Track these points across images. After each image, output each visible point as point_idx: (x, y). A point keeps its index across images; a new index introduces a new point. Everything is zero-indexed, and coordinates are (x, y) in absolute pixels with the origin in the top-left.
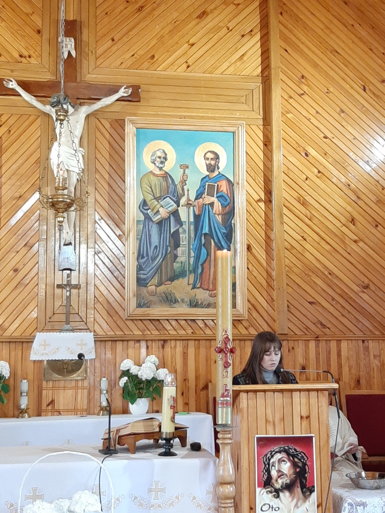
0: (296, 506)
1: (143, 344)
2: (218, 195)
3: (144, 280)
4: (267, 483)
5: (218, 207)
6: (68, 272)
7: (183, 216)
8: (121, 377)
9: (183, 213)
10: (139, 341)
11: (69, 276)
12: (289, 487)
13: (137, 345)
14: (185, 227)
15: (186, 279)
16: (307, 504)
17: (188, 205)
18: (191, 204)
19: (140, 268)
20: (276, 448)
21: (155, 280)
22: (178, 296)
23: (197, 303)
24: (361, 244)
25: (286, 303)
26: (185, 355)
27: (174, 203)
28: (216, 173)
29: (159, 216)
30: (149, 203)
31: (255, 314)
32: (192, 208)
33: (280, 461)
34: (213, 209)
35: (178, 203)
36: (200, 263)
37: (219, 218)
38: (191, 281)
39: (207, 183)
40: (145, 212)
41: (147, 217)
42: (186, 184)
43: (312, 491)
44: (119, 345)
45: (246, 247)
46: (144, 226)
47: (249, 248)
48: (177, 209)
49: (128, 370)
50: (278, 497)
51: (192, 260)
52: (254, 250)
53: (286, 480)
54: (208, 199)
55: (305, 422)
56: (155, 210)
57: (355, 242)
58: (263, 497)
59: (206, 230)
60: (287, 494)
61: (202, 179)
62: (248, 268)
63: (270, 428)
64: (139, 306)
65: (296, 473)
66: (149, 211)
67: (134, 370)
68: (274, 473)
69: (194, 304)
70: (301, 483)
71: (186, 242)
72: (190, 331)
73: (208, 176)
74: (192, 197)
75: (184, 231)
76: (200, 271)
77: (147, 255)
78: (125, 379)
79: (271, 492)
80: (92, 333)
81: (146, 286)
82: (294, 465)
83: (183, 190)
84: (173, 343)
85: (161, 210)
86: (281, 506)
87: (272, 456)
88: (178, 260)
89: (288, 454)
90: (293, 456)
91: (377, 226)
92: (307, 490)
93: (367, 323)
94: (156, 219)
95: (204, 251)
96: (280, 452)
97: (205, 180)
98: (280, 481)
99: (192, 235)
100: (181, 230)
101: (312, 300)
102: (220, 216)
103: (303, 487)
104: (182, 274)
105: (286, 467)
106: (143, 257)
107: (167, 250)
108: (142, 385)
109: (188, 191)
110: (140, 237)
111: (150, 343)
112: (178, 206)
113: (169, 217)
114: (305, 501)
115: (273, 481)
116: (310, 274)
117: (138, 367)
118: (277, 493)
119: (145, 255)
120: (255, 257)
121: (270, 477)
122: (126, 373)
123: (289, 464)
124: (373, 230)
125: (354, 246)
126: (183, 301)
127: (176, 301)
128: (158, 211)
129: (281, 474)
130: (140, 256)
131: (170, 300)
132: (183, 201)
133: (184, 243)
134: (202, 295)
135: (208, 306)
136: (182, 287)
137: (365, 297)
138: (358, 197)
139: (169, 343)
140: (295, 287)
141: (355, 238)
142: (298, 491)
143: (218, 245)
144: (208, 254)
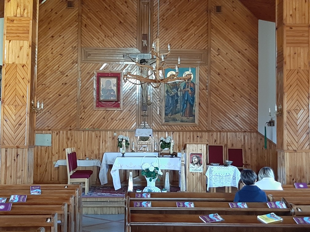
0: (198, 167)
1: (167, 133)
2: (190, 87)
3: (167, 114)
4: (192, 162)
5: (190, 91)
6: (145, 111)
7: (179, 95)
8: (160, 142)
9: (179, 93)
11: (145, 112)
12: (197, 164)
13: (165, 133)
16: (200, 167)
19: (166, 110)
20: (194, 156)
21: (170, 114)
22: (177, 119)
23: (183, 121)
24: (236, 103)
25: (210, 121)
26: (179, 136)
27: (176, 90)
30: (169, 90)
31: (201, 124)
32: (182, 92)
33: (195, 158)
34: (188, 92)
35: (177, 90)
36: (184, 109)
37: (190, 95)
38: (181, 114)
39: (187, 84)
41: (168, 95)
44: (160, 133)
46: (167, 98)
47: (199, 104)
49: (162, 140)
50: (194, 165)
52: (201, 105)
53: (196, 162)
54: (187, 89)
56: (171, 93)
58: (191, 165)
59: (186, 99)
60: (196, 165)
61: (185, 83)
62: (199, 110)
63: (193, 151)
64: (165, 121)
65: (198, 161)
66: (169, 93)
67: (164, 140)
68: (194, 161)
69: (182, 121)
71: (180, 103)
72: (181, 129)
76: (184, 111)
77: (168, 106)
78: (161, 142)
80: (152, 130)
81: (167, 116)
82: (198, 159)
83: (179, 86)
84: (176, 132)
89: (197, 157)
90: (198, 157)
92: (201, 164)
93: (237, 128)
94: (171, 95)
95: (185, 105)
99: (182, 100)
100: (178, 99)
101: (219, 120)
103: (200, 163)
104: (178, 112)
105: (196, 160)
106: (167, 107)
107: (174, 105)
108: (166, 144)
110: (166, 101)
112: (178, 91)
113: (175, 95)
116: (219, 112)
117: (165, 139)
120: (201, 107)
121: (193, 161)
122: (162, 141)
123: (197, 159)
124: (240, 98)
125: (233, 103)
126: (179, 120)
129: (195, 161)
130: (166, 106)
131: (175, 120)
132: (179, 90)
133: (179, 102)
134: (185, 118)
135: (186, 122)
136: (178, 116)
137: (236, 119)
138: (235, 88)
139: (174, 132)
140: (214, 116)
141: (234, 101)
142: (199, 164)
143: (190, 103)
144: (187, 106)
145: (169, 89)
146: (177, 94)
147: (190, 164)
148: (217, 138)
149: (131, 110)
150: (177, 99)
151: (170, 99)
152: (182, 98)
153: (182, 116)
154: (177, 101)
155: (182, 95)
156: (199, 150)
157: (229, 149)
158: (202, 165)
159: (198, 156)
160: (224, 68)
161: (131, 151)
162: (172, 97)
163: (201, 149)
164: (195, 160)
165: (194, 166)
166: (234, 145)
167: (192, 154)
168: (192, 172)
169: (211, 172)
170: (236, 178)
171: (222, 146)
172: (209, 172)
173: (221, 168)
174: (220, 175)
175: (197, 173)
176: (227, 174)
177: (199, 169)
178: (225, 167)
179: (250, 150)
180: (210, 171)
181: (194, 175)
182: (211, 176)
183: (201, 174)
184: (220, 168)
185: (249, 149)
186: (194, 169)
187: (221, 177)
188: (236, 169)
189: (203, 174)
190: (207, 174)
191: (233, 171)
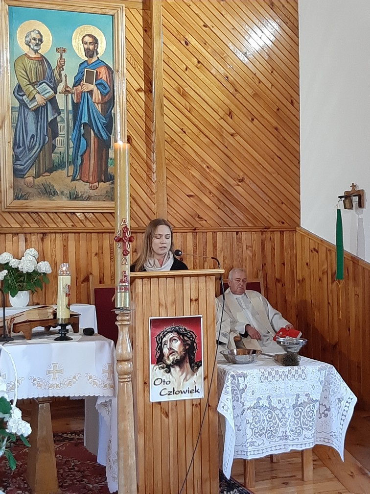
0: (186, 379)
1: (22, 237)
2: (97, 83)
3: (21, 170)
4: (160, 360)
5: (97, 95)
9: (60, 100)
10: (16, 234)
12: (179, 363)
13: (15, 238)
14: (64, 115)
15: (65, 171)
16: (195, 377)
17: (66, 92)
18: (69, 91)
19: (16, 159)
20: (168, 328)
21: (33, 172)
22: (57, 189)
23: (77, 195)
24: (238, 137)
25: (166, 196)
26: (65, 247)
27: (51, 90)
28: (95, 59)
29: (35, 103)
30: (24, 89)
32: (70, 95)
33: (171, 340)
34: (92, 98)
35: (54, 90)
36: (80, 154)
37: (99, 108)
38: (71, 173)
39: (86, 69)
40: (21, 98)
42: (63, 69)
43: (199, 366)
45: (126, 139)
46: (20, 114)
47: (129, 139)
48: (55, 97)
49: (8, 263)
50: (169, 372)
51: (71, 150)
52: (134, 142)
53: (177, 357)
54: (88, 87)
55: (194, 304)
56: (31, 97)
57: (232, 135)
58: (156, 371)
59: (85, 119)
60: (178, 369)
61: (81, 65)
63: (163, 311)
65: (185, 350)
66: (24, 97)
67: (14, 263)
68: (166, 351)
69: (74, 197)
70: (190, 358)
71: (64, 132)
72: (70, 224)
73: (87, 61)
74: (70, 84)
75: (63, 120)
76: (79, 162)
77: (24, 144)
78: (4, 272)
79: (163, 368)
81: (23, 178)
84: (53, 236)
85: (37, 96)
86: (172, 380)
87: (165, 336)
88: (56, 150)
90: (184, 335)
91: (253, 119)
92: (195, 365)
93: (241, 216)
94: (32, 106)
96: (171, 332)
97: (83, 66)
98: (171, 358)
99: (71, 125)
100: (59, 119)
101: (191, 193)
102: (100, 105)
103: (191, 362)
104: (61, 166)
105: (177, 345)
106: (19, 147)
107: (44, 139)
109: (66, 76)
110: (15, 125)
111: (28, 236)
112: (56, 93)
113: (46, 105)
114: (193, 375)
115: (165, 358)
117: (17, 261)
118: (168, 369)
119: (21, 145)
120: (136, 148)
121: (162, 354)
123: (179, 342)
124: (249, 124)
126: (62, 193)
127: (55, 193)
128: (34, 98)
129: (172, 351)
130: (16, 145)
131: (48, 192)
133: (62, 131)
134: (81, 187)
135: (89, 198)
136: (61, 179)
137: (239, 189)
138: (236, 90)
140: (175, 181)
142: (187, 365)
144: (88, 145)
145: (25, 83)
146: (53, 101)
148: (185, 248)
150: (55, 120)
153: (74, 180)
156: (187, 302)
158: (201, 370)
159: (183, 328)
163: (194, 298)
164: (170, 349)
177: (189, 385)
180: (233, 390)
181: (167, 415)
182: (239, 412)
183: (197, 404)
186: (169, 388)
190: (226, 406)
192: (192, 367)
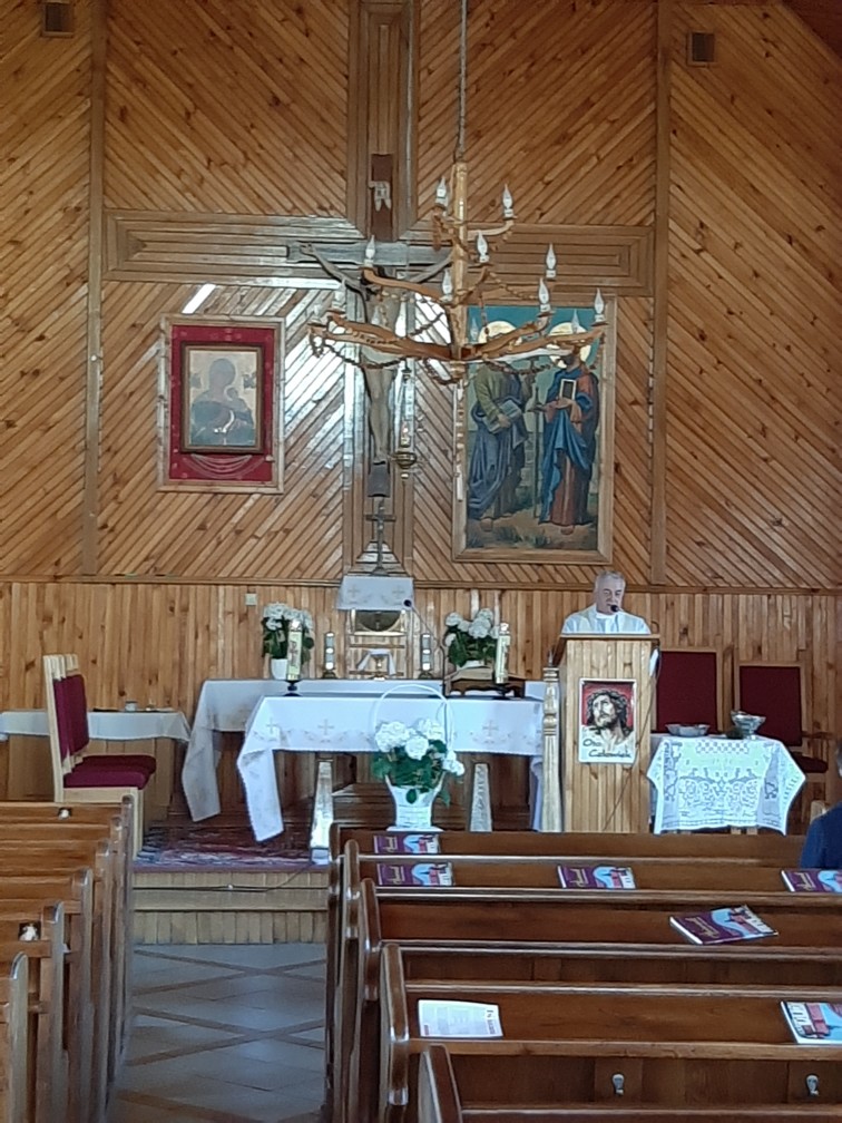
0: (616, 743)
1: (475, 594)
2: (579, 395)
3: (477, 510)
4: (590, 721)
5: (576, 412)
6: (380, 498)
7: (530, 426)
8: (446, 635)
9: (529, 419)
10: (469, 590)
11: (381, 504)
12: (610, 726)
13: (467, 594)
14: (532, 438)
15: (531, 510)
16: (626, 742)
17: (536, 410)
18: (540, 410)
19: (471, 495)
20: (600, 691)
21: (491, 512)
22: (521, 533)
23: (545, 541)
24: (773, 463)
25: (665, 543)
26: (529, 610)
27: (517, 407)
30: (484, 408)
31: (623, 558)
33: (603, 702)
34: (569, 415)
35: (522, 406)
36: (551, 488)
37: (578, 428)
39: (563, 380)
40: (480, 419)
41: (481, 424)
43: (631, 730)
44: (444, 595)
45: (613, 466)
46: (478, 440)
47: (617, 467)
49: (456, 626)
50: (599, 733)
52: (624, 471)
53: (608, 720)
54: (563, 403)
55: (627, 669)
56: (493, 418)
57: (765, 460)
58: (586, 733)
59: (559, 444)
60: (608, 731)
61: (557, 374)
62: (615, 496)
63: (595, 673)
64: (469, 545)
65: (616, 713)
66: (484, 419)
67: (463, 626)
68: (597, 713)
69: (541, 544)
70: (622, 722)
71: (533, 461)
72: (535, 578)
73: (564, 369)
76: (550, 499)
77: (481, 477)
78: (452, 637)
79: (592, 729)
80: (411, 580)
81: (478, 519)
82: (616, 707)
83: (530, 388)
84: (513, 593)
85: (500, 416)
86: (602, 742)
87: (596, 697)
89: (611, 697)
90: (616, 698)
91: (797, 438)
92: (627, 729)
93: (777, 573)
94: (493, 429)
95: (556, 472)
96: (603, 694)
97: (560, 375)
98: (602, 720)
100: (526, 444)
101: (701, 539)
102: (579, 425)
103: (623, 726)
104: (526, 504)
105: (608, 708)
106: (475, 481)
107: (507, 470)
108: (472, 646)
109: (537, 389)
110: (471, 454)
111: (483, 592)
112: (523, 411)
113: (511, 426)
114: (624, 739)
115: (596, 720)
116: (701, 504)
117: (468, 623)
118: (599, 730)
119: (478, 477)
120: (625, 480)
121: (593, 717)
122: (453, 629)
123: (611, 705)
124: (793, 445)
125: (762, 465)
126: (527, 538)
127: (518, 539)
128: (497, 419)
129: (603, 714)
130: (472, 478)
131: (508, 537)
132: (530, 404)
133: (530, 461)
134: (552, 531)
135: (560, 546)
136: (525, 521)
137: (775, 536)
138: (773, 398)
139: (508, 593)
140: (678, 521)
141: (765, 455)
142: (618, 729)
143: (575, 464)
144: (562, 476)
145: (486, 401)
146: (520, 422)
147: (581, 726)
148: (691, 615)
149: (319, 492)
150: (521, 446)
151: (491, 444)
152: (541, 441)
153: (542, 521)
154: (519, 455)
155: (541, 429)
156: (620, 666)
157: (742, 668)
159: (615, 691)
160: (725, 310)
161: (320, 674)
162: (497, 435)
163: (628, 661)
164: (601, 711)
165: (597, 739)
166: (765, 650)
167: (590, 685)
168: (589, 764)
169: (670, 761)
170: (777, 790)
171: (714, 654)
172: (662, 762)
173: (716, 744)
174: (712, 776)
175: (610, 769)
176: (738, 771)
177: (619, 749)
178: (734, 743)
179: (831, 673)
180: (667, 760)
181: (596, 777)
182: (672, 781)
183: (628, 770)
184: (711, 745)
185: (830, 666)
186: (600, 750)
187: (715, 785)
188: (778, 750)
189: (635, 770)
190: (656, 773)
191: (767, 759)
192: (624, 732)
